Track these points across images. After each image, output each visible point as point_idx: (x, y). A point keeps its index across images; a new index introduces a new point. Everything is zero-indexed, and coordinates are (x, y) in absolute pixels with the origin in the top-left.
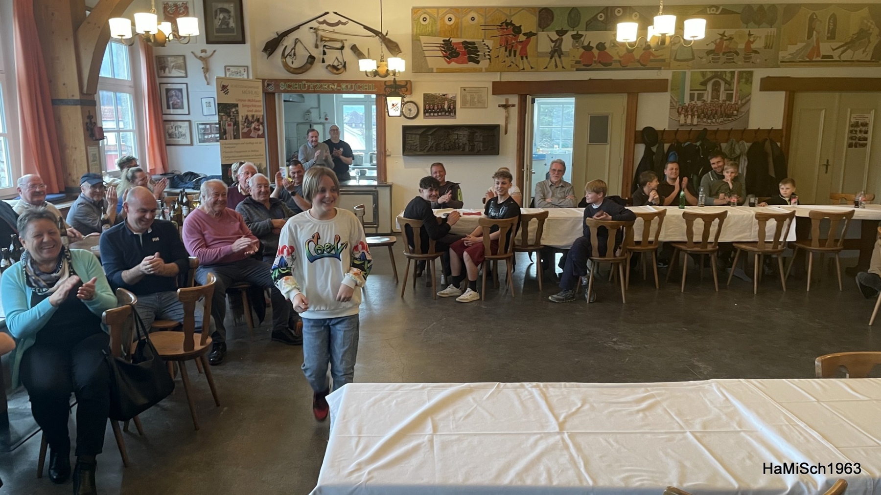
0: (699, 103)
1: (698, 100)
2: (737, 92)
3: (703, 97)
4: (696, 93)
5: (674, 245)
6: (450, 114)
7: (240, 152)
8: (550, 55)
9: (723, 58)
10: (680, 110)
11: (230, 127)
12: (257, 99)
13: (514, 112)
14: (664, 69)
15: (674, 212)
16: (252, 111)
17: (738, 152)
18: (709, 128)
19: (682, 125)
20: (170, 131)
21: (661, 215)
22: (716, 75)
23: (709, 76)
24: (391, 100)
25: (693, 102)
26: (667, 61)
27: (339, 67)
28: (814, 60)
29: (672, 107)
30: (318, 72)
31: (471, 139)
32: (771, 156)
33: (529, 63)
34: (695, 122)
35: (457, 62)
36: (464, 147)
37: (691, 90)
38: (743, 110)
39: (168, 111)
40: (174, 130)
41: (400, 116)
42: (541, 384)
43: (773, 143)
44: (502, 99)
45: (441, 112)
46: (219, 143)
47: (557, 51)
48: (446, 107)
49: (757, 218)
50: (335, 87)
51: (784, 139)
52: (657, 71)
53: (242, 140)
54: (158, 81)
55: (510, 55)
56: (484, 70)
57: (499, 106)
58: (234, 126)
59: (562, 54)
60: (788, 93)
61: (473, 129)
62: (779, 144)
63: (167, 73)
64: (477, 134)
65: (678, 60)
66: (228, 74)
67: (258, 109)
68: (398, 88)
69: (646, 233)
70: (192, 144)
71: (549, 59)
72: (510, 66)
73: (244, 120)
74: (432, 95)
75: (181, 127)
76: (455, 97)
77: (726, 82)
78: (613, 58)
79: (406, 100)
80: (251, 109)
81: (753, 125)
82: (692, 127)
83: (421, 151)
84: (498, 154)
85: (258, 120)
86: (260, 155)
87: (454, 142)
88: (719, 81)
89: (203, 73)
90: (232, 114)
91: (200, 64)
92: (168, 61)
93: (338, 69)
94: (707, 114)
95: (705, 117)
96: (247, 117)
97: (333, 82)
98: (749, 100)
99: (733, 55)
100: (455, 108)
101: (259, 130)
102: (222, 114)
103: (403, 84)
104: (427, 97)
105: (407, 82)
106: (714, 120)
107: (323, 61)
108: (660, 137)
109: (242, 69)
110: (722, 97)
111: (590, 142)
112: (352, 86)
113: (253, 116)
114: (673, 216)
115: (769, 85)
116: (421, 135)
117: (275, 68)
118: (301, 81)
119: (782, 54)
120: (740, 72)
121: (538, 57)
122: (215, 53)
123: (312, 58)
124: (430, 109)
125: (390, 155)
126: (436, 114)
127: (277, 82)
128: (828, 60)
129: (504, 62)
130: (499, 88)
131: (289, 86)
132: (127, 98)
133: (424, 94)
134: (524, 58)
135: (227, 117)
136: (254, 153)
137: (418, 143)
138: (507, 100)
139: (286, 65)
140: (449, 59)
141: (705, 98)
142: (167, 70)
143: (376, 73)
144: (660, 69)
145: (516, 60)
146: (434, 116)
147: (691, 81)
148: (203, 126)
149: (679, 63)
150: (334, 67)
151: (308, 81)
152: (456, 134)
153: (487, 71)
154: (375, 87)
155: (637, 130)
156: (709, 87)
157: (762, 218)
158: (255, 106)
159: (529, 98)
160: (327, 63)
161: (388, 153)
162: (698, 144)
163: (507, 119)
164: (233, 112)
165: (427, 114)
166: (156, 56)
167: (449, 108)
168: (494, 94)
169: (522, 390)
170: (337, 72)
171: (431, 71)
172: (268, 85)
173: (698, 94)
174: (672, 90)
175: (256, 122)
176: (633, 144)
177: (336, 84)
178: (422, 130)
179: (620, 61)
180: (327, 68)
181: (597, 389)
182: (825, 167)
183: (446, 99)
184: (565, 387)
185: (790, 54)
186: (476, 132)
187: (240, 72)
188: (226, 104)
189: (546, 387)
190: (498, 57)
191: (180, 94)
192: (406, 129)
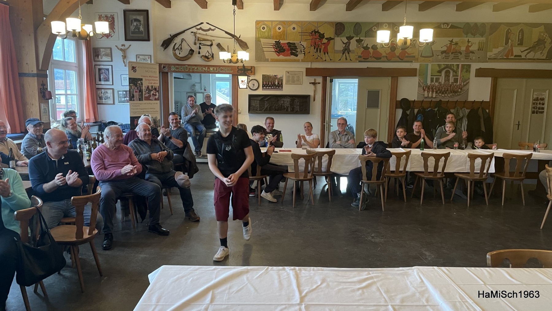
0: (437, 84)
1: (436, 82)
2: (460, 78)
3: (439, 80)
4: (435, 77)
5: (416, 173)
6: (279, 87)
7: (143, 109)
8: (342, 52)
9: (452, 56)
10: (425, 88)
11: (136, 93)
12: (155, 75)
13: (320, 87)
14: (415, 62)
15: (416, 152)
16: (152, 83)
17: (461, 115)
18: (443, 100)
19: (426, 98)
20: (100, 95)
21: (408, 154)
22: (447, 66)
23: (443, 67)
24: (241, 78)
25: (433, 83)
26: (416, 57)
27: (209, 57)
28: (509, 58)
29: (420, 86)
30: (196, 60)
31: (292, 104)
32: (483, 117)
33: (329, 57)
34: (434, 96)
35: (284, 55)
36: (287, 109)
37: (431, 76)
38: (465, 88)
39: (100, 83)
40: (103, 95)
41: (247, 88)
42: (297, 268)
43: (484, 110)
44: (312, 79)
45: (273, 86)
46: (129, 103)
47: (346, 50)
48: (276, 83)
49: (469, 157)
50: (206, 69)
51: (490, 107)
52: (410, 63)
53: (144, 102)
54: (94, 63)
55: (317, 51)
56: (300, 61)
57: (310, 83)
58: (139, 92)
59: (350, 51)
60: (493, 78)
61: (293, 97)
62: (487, 111)
63: (100, 59)
64: (296, 101)
65: (423, 57)
66: (138, 60)
67: (155, 82)
68: (246, 70)
69: (398, 166)
70: (114, 104)
71: (342, 54)
72: (317, 58)
73: (146, 89)
74: (268, 75)
75: (107, 93)
76: (282, 77)
77: (454, 71)
78: (382, 54)
79: (251, 78)
80: (151, 82)
81: (471, 98)
82: (432, 99)
83: (260, 110)
84: (309, 113)
85: (155, 89)
86: (156, 111)
87: (281, 106)
88: (449, 70)
89: (122, 59)
90: (138, 85)
91: (121, 53)
92: (100, 51)
93: (208, 58)
94: (442, 91)
95: (440, 92)
96: (148, 86)
97: (205, 66)
98: (469, 82)
99: (458, 54)
100: (282, 84)
101: (156, 95)
102: (132, 85)
103: (250, 68)
104: (264, 77)
105: (251, 67)
106: (446, 95)
107: (199, 53)
108: (412, 105)
109: (147, 57)
110: (451, 80)
111: (367, 107)
112: (217, 69)
113: (152, 87)
114: (416, 155)
115: (480, 73)
116: (260, 100)
117: (168, 57)
118: (185, 65)
119: (489, 54)
120: (462, 65)
121: (335, 53)
122: (131, 47)
123: (192, 51)
124: (266, 84)
125: (240, 113)
126: (270, 88)
127: (169, 65)
128: (518, 58)
129: (314, 55)
130: (310, 72)
131: (177, 68)
132: (73, 74)
133: (263, 75)
134: (326, 54)
135: (135, 86)
136: (152, 110)
137: (258, 105)
138: (315, 80)
139: (175, 55)
140: (279, 53)
141: (440, 81)
142: (100, 57)
143: (231, 61)
144: (412, 62)
145: (321, 55)
146: (269, 89)
147: (432, 70)
148: (121, 93)
149: (423, 58)
150: (206, 57)
151: (189, 65)
152: (282, 100)
153: (303, 61)
154: (232, 70)
155: (397, 100)
156: (443, 74)
157: (473, 158)
158: (154, 80)
159: (328, 79)
160: (201, 54)
161: (239, 112)
162: (436, 109)
163: (315, 91)
164: (139, 84)
165: (265, 88)
166: (93, 48)
167: (278, 84)
168: (306, 76)
169: (284, 271)
170: (208, 60)
171: (267, 60)
172: (164, 67)
173: (436, 78)
174: (419, 75)
175: (154, 90)
176: (394, 109)
177: (207, 68)
178: (261, 98)
179: (386, 57)
180: (201, 57)
181: (335, 272)
182: (517, 126)
183: (276, 78)
184: (313, 270)
185: (494, 54)
186: (295, 100)
187: (146, 59)
188: (134, 79)
189: (300, 270)
190: (310, 52)
191: (107, 71)
192: (251, 97)
